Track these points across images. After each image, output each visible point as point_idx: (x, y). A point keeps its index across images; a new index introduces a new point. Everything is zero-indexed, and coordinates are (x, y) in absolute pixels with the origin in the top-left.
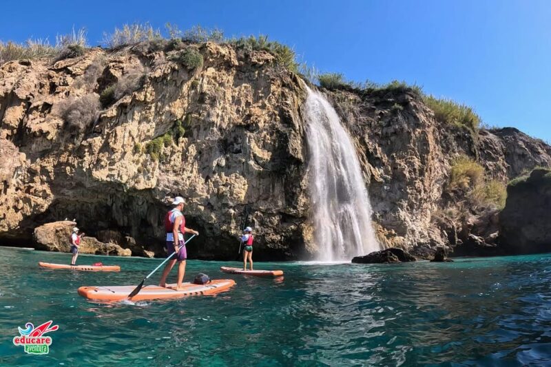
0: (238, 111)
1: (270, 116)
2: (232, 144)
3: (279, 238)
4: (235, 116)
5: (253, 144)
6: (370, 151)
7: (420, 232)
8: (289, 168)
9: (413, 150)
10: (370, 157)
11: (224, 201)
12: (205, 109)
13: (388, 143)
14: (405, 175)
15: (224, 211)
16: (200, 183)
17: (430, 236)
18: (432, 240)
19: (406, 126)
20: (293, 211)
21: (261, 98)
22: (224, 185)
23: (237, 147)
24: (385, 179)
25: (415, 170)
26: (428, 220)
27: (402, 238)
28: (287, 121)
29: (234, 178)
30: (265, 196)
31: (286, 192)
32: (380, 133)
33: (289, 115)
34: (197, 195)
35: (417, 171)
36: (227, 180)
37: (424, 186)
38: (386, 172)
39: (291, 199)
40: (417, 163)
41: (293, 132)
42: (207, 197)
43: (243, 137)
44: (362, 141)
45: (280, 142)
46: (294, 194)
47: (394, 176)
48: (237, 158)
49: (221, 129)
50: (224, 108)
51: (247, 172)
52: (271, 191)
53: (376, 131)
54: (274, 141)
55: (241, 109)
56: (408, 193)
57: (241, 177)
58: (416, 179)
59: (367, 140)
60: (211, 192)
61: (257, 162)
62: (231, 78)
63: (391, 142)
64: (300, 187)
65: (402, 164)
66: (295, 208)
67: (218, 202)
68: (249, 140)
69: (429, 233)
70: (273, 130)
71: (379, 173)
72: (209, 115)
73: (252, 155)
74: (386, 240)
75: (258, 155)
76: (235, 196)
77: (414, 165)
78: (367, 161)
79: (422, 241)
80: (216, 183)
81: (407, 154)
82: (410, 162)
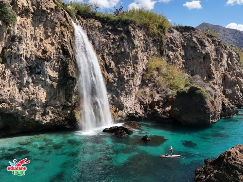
0: (36, 46)
1: (56, 50)
2: (35, 68)
3: (62, 118)
4: (34, 49)
5: (48, 69)
6: (107, 64)
7: (130, 107)
8: (69, 82)
9: (130, 62)
10: (106, 68)
11: (32, 103)
12: (15, 45)
13: (116, 59)
14: (124, 78)
15: (32, 108)
16: (16, 93)
17: (135, 110)
18: (136, 112)
19: (128, 49)
20: (70, 104)
21: (50, 36)
22: (32, 94)
23: (38, 70)
24: (114, 80)
25: (129, 75)
26: (134, 98)
27: (121, 111)
28: (66, 53)
29: (38, 89)
30: (54, 97)
31: (66, 94)
32: (113, 53)
33: (67, 49)
34: (16, 101)
35: (131, 75)
36: (34, 91)
37: (134, 82)
38: (115, 76)
39: (68, 97)
40: (131, 70)
42: (22, 102)
43: (42, 65)
44: (103, 57)
45: (63, 66)
46: (71, 95)
47: (119, 79)
48: (39, 77)
49: (26, 58)
50: (27, 44)
51: (45, 85)
52: (58, 94)
53: (111, 51)
54: (60, 66)
55: (38, 45)
56: (125, 88)
57: (42, 88)
58: (130, 80)
59: (105, 57)
60: (24, 98)
61: (51, 80)
63: (118, 58)
64: (73, 91)
65: (124, 71)
66: (70, 102)
67: (29, 104)
68: (46, 67)
69: (134, 108)
70: (59, 60)
71: (111, 77)
72: (18, 49)
73: (48, 76)
74: (114, 114)
75: (51, 76)
76: (39, 100)
77: (129, 72)
78: (105, 71)
79: (131, 112)
80: (26, 93)
81: (126, 65)
82: (128, 70)
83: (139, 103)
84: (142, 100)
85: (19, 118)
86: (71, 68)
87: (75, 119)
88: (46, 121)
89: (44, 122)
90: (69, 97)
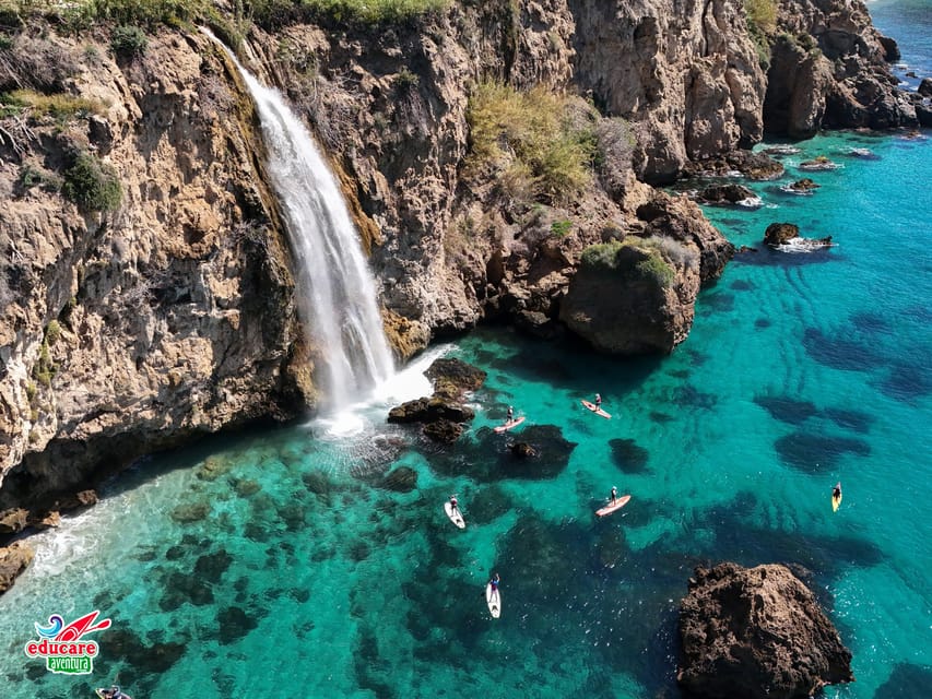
0: (161, 216)
1: (222, 210)
2: (171, 289)
3: (260, 397)
4: (159, 229)
5: (212, 282)
6: (366, 188)
7: (437, 301)
9: (431, 164)
10: (363, 202)
11: (181, 390)
12: (107, 241)
13: (389, 160)
14: (420, 222)
15: (181, 402)
16: (132, 377)
17: (453, 306)
18: (457, 312)
19: (424, 127)
20: (277, 353)
21: (197, 172)
22: (176, 366)
23: (181, 292)
24: (389, 235)
25: (433, 205)
27: (417, 323)
29: (189, 347)
30: (232, 349)
31: (264, 331)
32: (378, 144)
33: (255, 199)
34: (135, 400)
35: (437, 206)
36: (179, 355)
38: (390, 221)
39: (271, 336)
40: (437, 189)
42: (152, 396)
43: (194, 275)
44: (347, 164)
45: (249, 256)
46: (277, 328)
47: (402, 225)
48: (186, 311)
49: (141, 266)
50: (136, 222)
51: (205, 327)
52: (241, 337)
53: (370, 139)
54: (241, 260)
55: (166, 211)
56: (423, 250)
57: (199, 339)
58: (436, 220)
59: (356, 164)
61: (221, 307)
63: (396, 157)
64: (285, 314)
65: (415, 198)
66: (279, 348)
67: (170, 395)
68: (205, 278)
69: (450, 299)
70: (236, 241)
71: (380, 227)
72: (116, 250)
73: (214, 302)
74: (399, 339)
75: (221, 296)
76: (199, 376)
77: (432, 199)
78: (360, 211)
79: (442, 316)
80: (158, 365)
81: (422, 176)
82: (427, 192)
83: (460, 276)
84: (468, 264)
86: (275, 256)
87: (299, 394)
88: (221, 419)
89: (217, 424)
90: (275, 336)
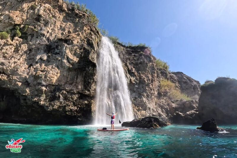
0: (62, 34)
1: (81, 40)
2: (54, 49)
3: (76, 108)
4: (60, 35)
5: (68, 51)
6: (130, 69)
7: (152, 109)
8: (88, 68)
9: (148, 71)
11: (39, 81)
13: (137, 67)
14: (145, 81)
15: (38, 87)
17: (157, 112)
18: (159, 114)
20: (87, 92)
21: (78, 31)
22: (41, 71)
23: (57, 51)
24: (136, 82)
25: (149, 79)
26: (154, 104)
27: (145, 112)
28: (90, 44)
29: (50, 68)
30: (71, 82)
31: (85, 81)
32: (134, 62)
33: (92, 43)
35: (150, 80)
36: (45, 68)
37: (153, 87)
38: (137, 79)
41: (93, 50)
42: (26, 77)
43: (62, 46)
44: (126, 65)
45: (85, 54)
46: (89, 83)
47: (140, 81)
48: (56, 57)
49: (48, 39)
50: (53, 30)
51: (60, 66)
52: (75, 79)
54: (82, 53)
55: (65, 33)
56: (146, 90)
57: (56, 68)
58: (150, 84)
59: (128, 65)
60: (30, 74)
61: (69, 62)
62: (62, 17)
63: (139, 67)
64: (93, 79)
65: (144, 76)
66: (89, 91)
67: (34, 81)
68: (66, 49)
69: (157, 110)
70: (81, 47)
71: (134, 79)
72: (41, 29)
73: (66, 57)
74: (138, 112)
75: (70, 57)
77: (149, 77)
78: (128, 73)
79: (154, 114)
80: (36, 70)
81: (146, 73)
82: (147, 76)
83: (160, 108)
84: (162, 105)
85: (21, 99)
88: (53, 106)
90: (88, 85)
